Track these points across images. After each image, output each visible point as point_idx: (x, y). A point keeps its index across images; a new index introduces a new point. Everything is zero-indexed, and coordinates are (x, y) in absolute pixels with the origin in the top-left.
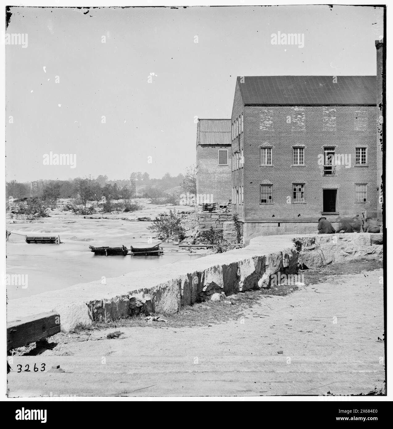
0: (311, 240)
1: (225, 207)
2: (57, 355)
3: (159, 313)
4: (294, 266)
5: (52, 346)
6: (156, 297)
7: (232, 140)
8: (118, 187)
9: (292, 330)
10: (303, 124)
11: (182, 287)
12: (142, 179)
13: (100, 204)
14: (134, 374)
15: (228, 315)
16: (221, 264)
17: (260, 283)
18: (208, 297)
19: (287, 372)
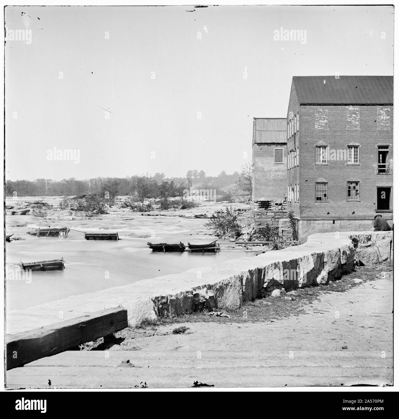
0: (367, 237)
1: (281, 204)
2: (125, 350)
3: (222, 308)
4: (351, 262)
5: (119, 341)
6: (218, 293)
7: (287, 138)
8: (175, 184)
9: (354, 325)
10: (357, 123)
11: (244, 283)
12: (198, 177)
13: (157, 202)
14: (202, 368)
15: (289, 311)
16: (281, 261)
17: (319, 280)
18: (269, 293)
19: (353, 367)
